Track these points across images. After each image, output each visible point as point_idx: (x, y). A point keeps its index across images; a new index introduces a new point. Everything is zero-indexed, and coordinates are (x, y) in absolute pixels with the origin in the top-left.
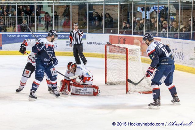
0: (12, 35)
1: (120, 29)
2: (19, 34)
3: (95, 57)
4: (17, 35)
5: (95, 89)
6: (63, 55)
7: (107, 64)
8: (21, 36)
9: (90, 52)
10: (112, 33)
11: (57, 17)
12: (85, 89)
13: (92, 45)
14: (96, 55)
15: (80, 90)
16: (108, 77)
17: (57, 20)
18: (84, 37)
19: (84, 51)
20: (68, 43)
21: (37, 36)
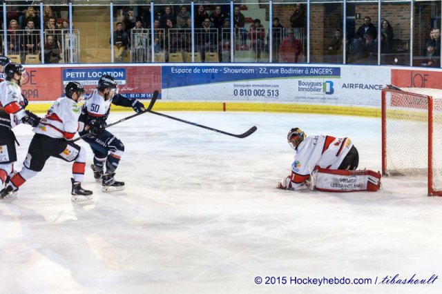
0: (182, 67)
1: (414, 55)
2: (198, 67)
3: (361, 115)
4: (193, 68)
5: (373, 178)
6: (290, 111)
7: (387, 131)
8: (201, 71)
9: (349, 105)
10: (397, 64)
11: (279, 30)
12: (354, 178)
13: (354, 89)
14: (363, 112)
15: (344, 180)
16: (388, 158)
17: (279, 36)
18: (337, 72)
19: (337, 103)
20: (301, 86)
21: (236, 71)
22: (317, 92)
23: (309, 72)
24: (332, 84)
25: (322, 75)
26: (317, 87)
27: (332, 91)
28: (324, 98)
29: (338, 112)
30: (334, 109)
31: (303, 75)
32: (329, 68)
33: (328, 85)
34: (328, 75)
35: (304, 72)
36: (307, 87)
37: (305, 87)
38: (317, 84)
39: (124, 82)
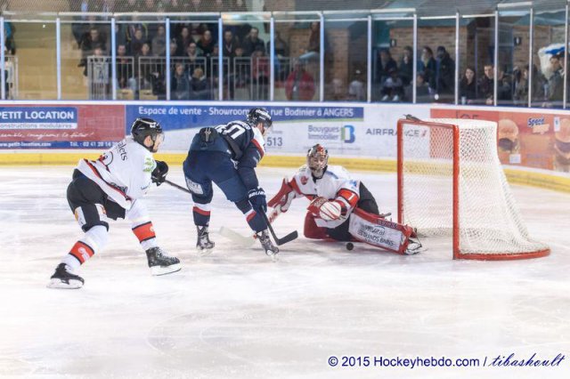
0: (153, 107)
2: (175, 107)
3: (391, 170)
4: (168, 108)
6: (297, 166)
8: (179, 112)
9: (375, 158)
10: (438, 101)
12: (381, 229)
13: (382, 136)
14: (393, 166)
18: (359, 113)
19: (359, 154)
20: (313, 133)
21: (226, 112)
22: (333, 141)
23: (323, 112)
24: (352, 129)
25: (340, 117)
26: (334, 134)
27: (352, 140)
28: (342, 149)
29: (361, 166)
30: (356, 163)
31: (315, 117)
32: (348, 108)
33: (348, 130)
34: (348, 117)
35: (316, 113)
36: (320, 133)
37: (317, 133)
38: (333, 129)
39: (74, 126)
